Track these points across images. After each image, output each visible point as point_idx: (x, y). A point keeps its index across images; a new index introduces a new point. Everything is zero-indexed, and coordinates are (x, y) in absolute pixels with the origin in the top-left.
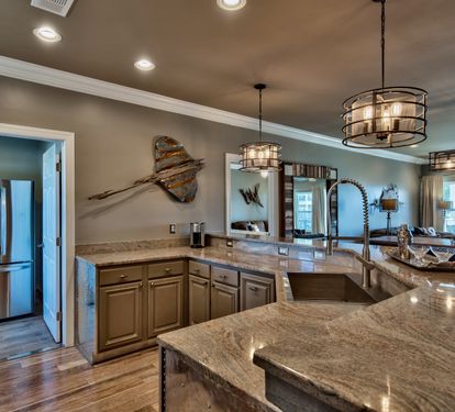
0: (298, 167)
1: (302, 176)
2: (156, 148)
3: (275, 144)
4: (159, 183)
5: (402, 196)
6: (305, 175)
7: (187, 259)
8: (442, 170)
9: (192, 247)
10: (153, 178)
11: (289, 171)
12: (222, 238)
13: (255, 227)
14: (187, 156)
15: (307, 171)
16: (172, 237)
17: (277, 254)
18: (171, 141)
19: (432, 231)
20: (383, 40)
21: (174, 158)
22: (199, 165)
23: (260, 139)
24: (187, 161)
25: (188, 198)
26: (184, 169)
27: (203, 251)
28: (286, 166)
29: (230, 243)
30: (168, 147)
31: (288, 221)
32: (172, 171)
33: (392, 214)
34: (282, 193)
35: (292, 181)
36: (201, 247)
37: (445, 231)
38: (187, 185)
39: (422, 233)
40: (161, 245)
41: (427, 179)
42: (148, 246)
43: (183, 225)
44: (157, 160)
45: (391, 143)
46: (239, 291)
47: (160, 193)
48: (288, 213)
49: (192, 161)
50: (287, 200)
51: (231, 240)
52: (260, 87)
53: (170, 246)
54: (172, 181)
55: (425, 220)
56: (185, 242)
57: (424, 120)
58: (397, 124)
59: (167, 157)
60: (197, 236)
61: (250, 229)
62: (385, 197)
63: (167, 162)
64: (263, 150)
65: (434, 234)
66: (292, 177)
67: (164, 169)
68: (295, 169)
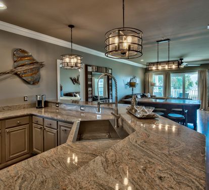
0: (94, 67)
1: (96, 72)
2: (14, 55)
3: (79, 56)
4: (16, 74)
5: (138, 81)
6: (97, 71)
7: (31, 115)
8: (152, 70)
9: (37, 108)
10: (12, 71)
11: (90, 69)
12: (54, 103)
13: (78, 95)
14: (34, 60)
15: (99, 69)
16: (26, 103)
17: (80, 110)
18: (24, 51)
19: (149, 95)
20: (123, 5)
21: (26, 61)
22: (42, 65)
23: (72, 53)
24: (34, 62)
25: (35, 82)
26: (32, 67)
27: (43, 110)
28: (88, 67)
29: (57, 105)
30: (22, 55)
31: (89, 92)
32: (25, 68)
33: (134, 88)
34: (87, 80)
35: (91, 74)
36: (42, 108)
37: (154, 95)
38: (34, 75)
39: (145, 96)
40: (19, 108)
41: (147, 74)
42: (10, 108)
43: (32, 96)
44: (15, 62)
45: (128, 57)
46: (57, 131)
47: (17, 79)
48: (90, 89)
49: (37, 63)
50: (89, 83)
51: (58, 104)
52: (71, 26)
53: (24, 108)
54: (25, 73)
55: (147, 90)
56: (33, 105)
57: (141, 46)
58: (129, 47)
59: (21, 60)
60: (40, 102)
61: (75, 96)
62: (131, 82)
63: (21, 63)
64: (73, 58)
65: (150, 96)
66: (91, 72)
67: (19, 67)
68: (93, 68)
